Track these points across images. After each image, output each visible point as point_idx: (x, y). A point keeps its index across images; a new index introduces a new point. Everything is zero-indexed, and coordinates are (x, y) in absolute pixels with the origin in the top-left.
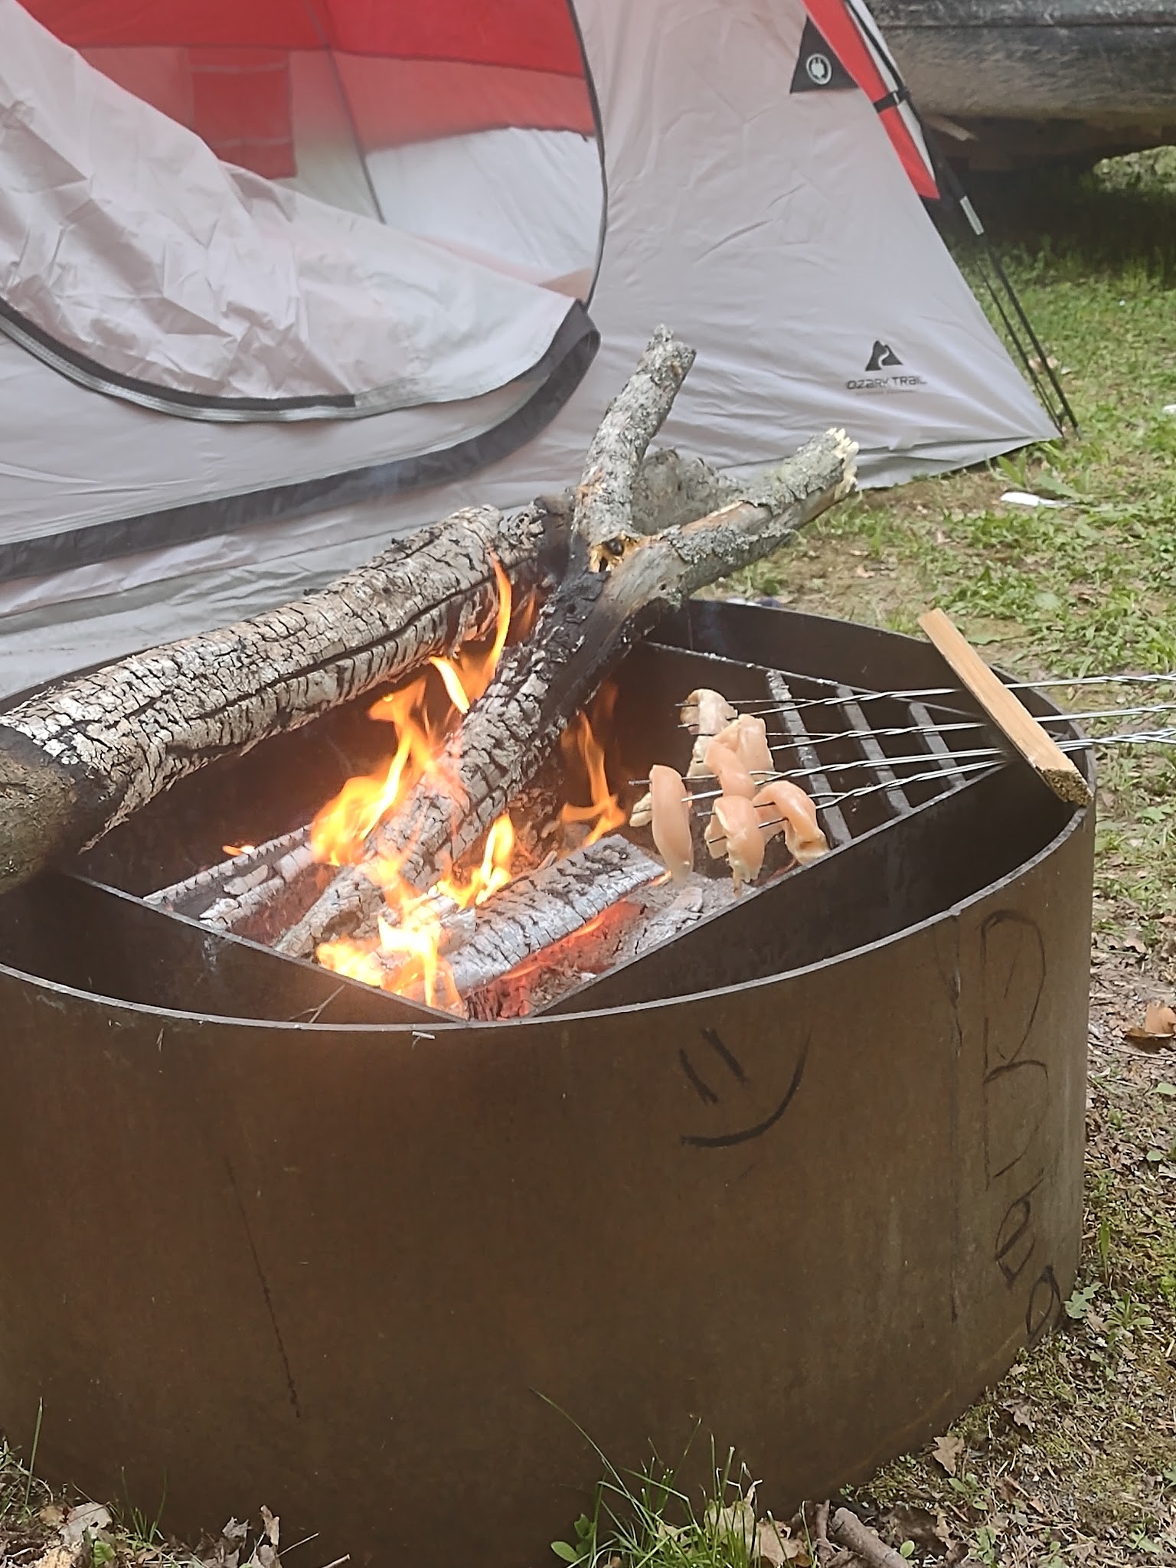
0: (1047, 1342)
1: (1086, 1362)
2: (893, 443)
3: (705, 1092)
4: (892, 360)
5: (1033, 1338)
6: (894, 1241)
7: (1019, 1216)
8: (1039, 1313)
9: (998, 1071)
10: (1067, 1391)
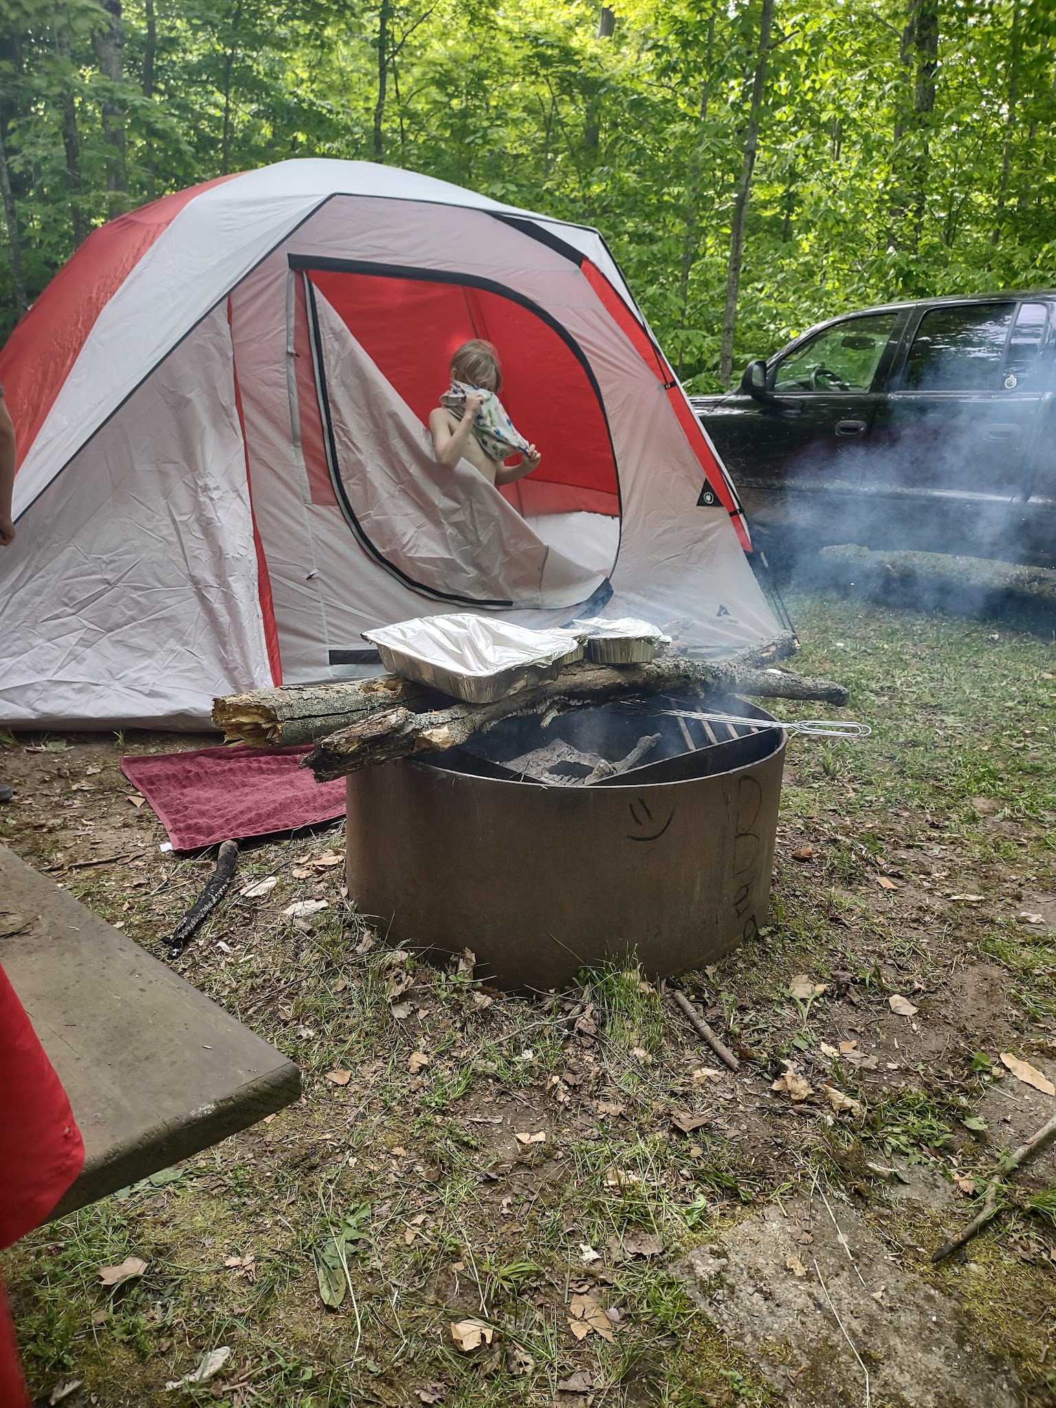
0: (750, 943)
1: (764, 952)
2: (724, 644)
3: (637, 821)
4: (726, 613)
5: (746, 940)
6: (698, 888)
7: (744, 892)
8: (748, 932)
9: (741, 835)
10: (756, 959)
